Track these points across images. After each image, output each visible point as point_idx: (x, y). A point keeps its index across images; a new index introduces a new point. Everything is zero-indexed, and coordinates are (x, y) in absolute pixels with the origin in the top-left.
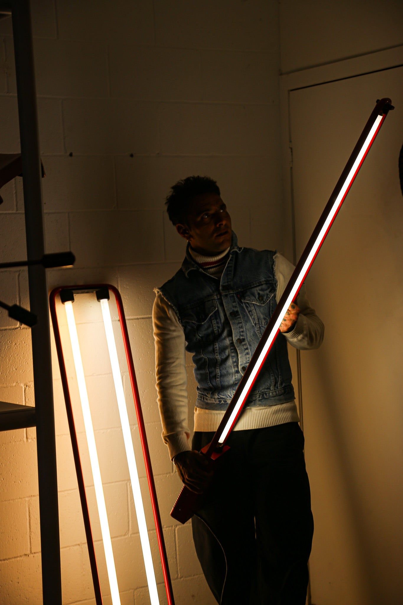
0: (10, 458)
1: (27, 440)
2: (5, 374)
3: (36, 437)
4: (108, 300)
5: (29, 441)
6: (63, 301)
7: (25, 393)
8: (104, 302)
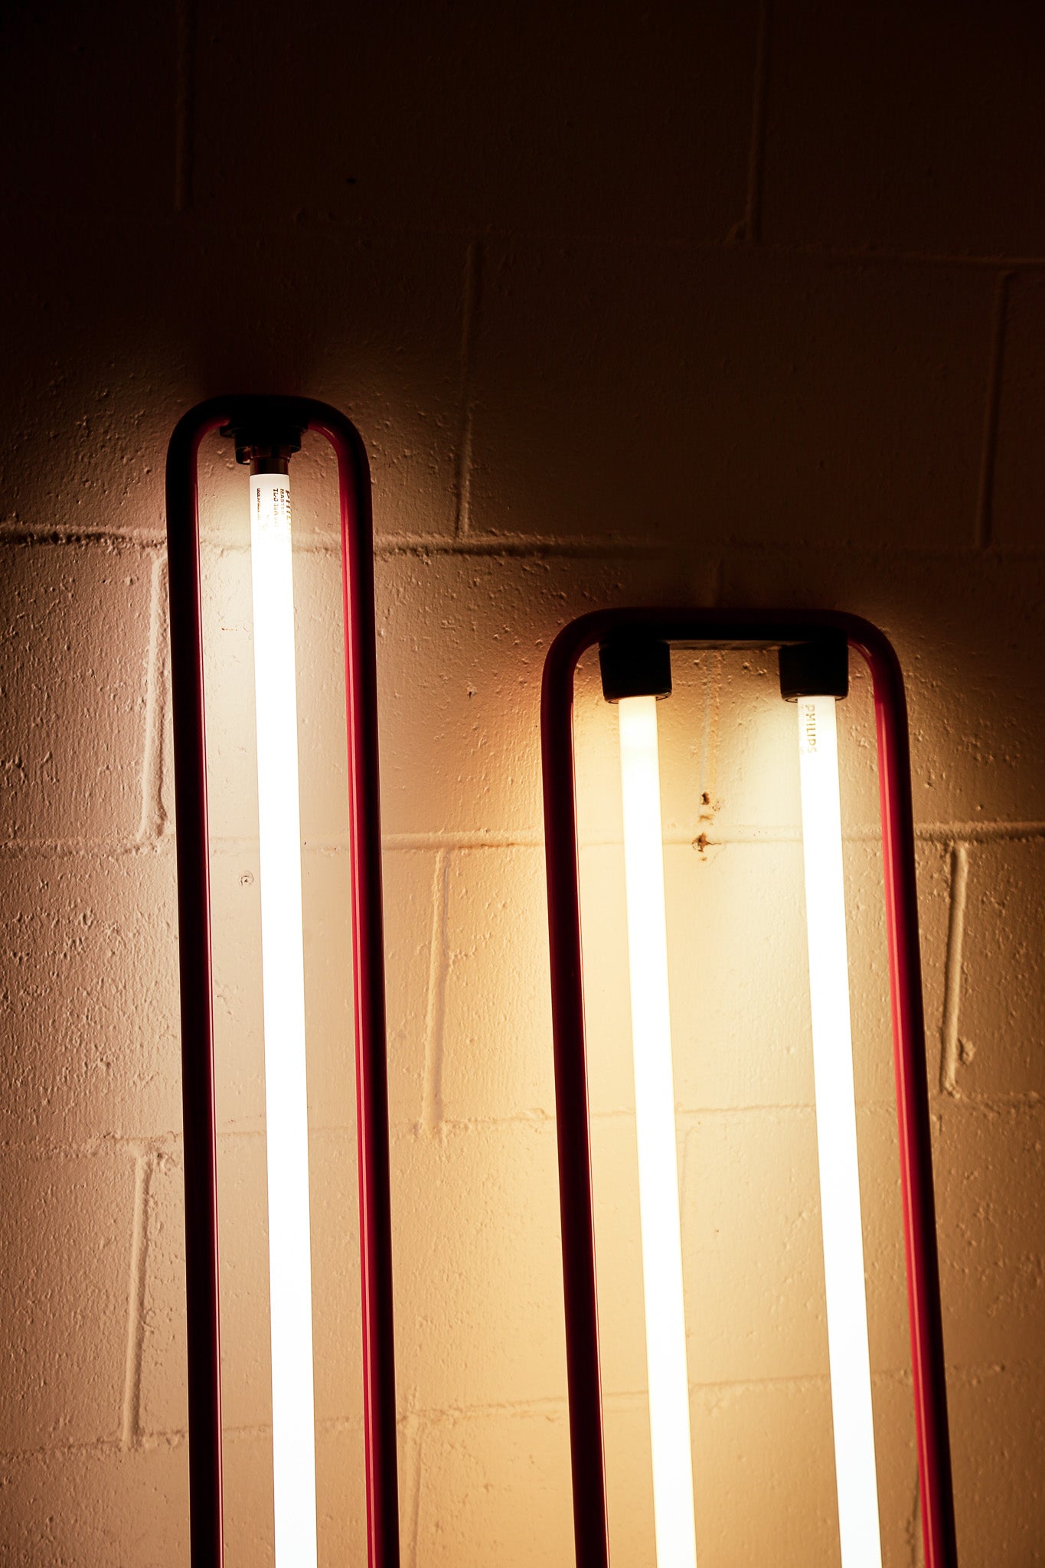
0: (30, 1531)
1: (137, 1444)
2: (46, 1090)
3: (187, 1428)
5: (147, 1443)
6: (616, 689)
7: (146, 1191)
8: (819, 710)
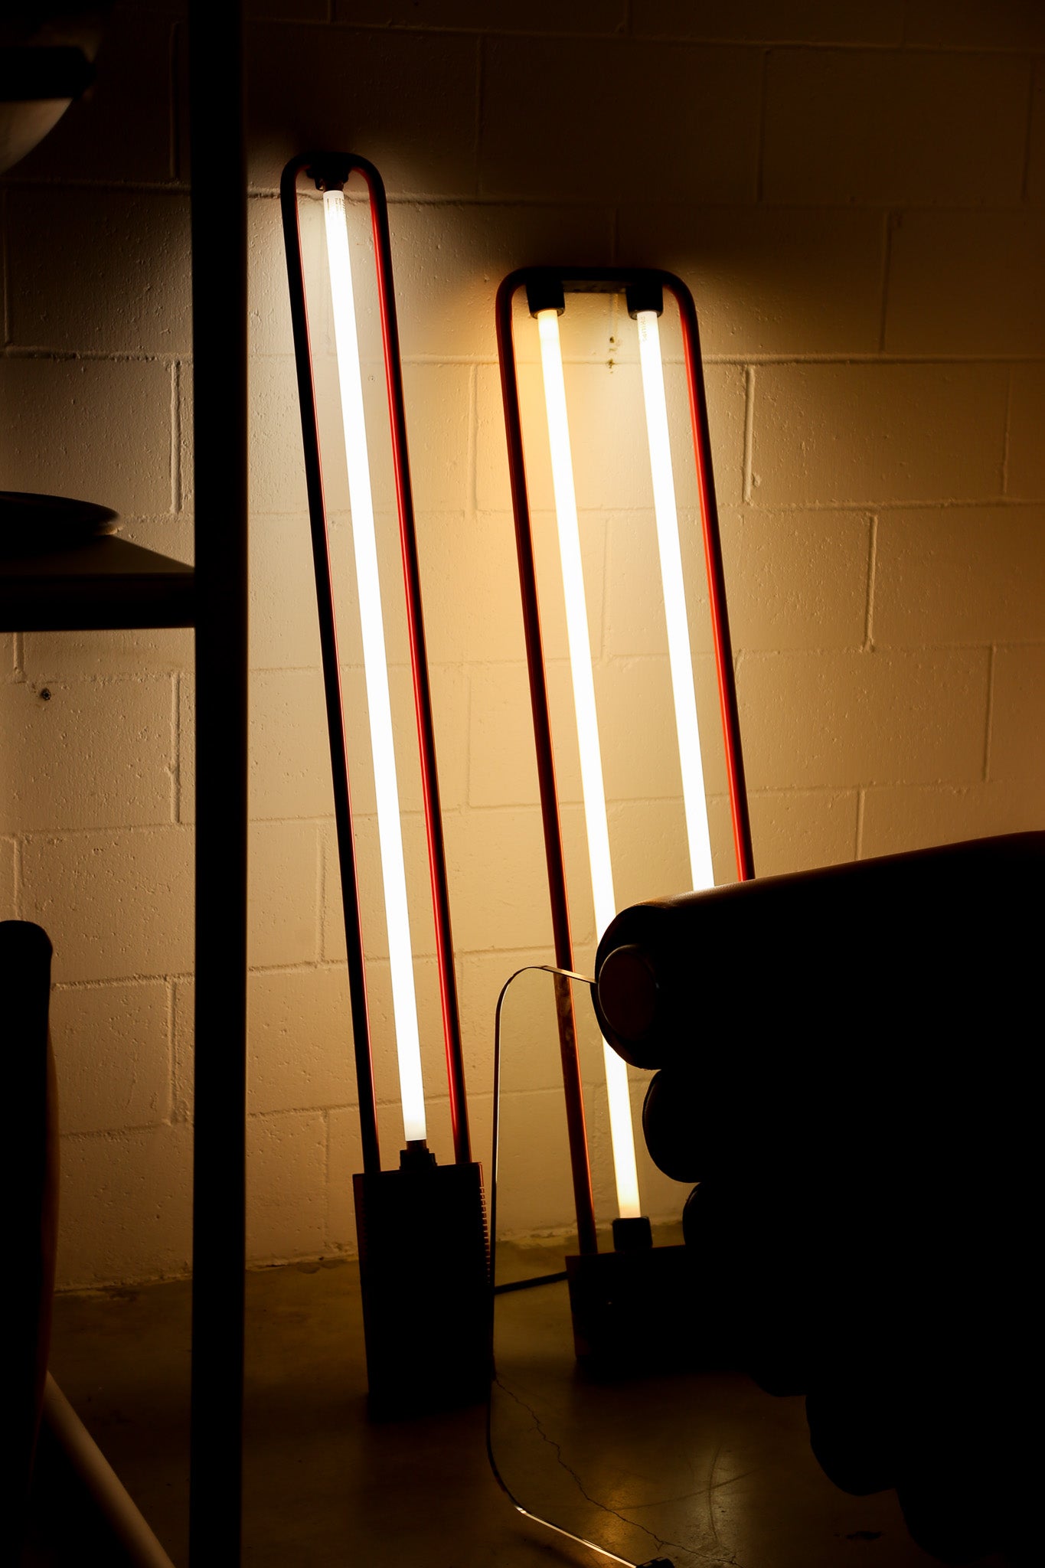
4: (658, 316)
6: (535, 307)
8: (647, 319)
